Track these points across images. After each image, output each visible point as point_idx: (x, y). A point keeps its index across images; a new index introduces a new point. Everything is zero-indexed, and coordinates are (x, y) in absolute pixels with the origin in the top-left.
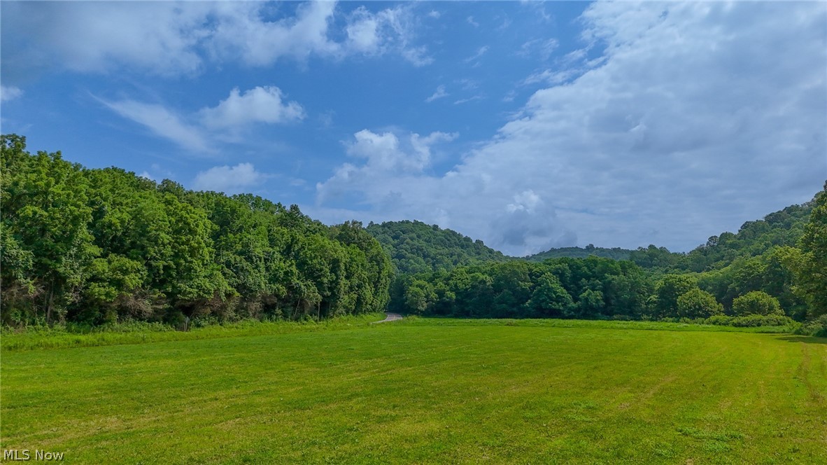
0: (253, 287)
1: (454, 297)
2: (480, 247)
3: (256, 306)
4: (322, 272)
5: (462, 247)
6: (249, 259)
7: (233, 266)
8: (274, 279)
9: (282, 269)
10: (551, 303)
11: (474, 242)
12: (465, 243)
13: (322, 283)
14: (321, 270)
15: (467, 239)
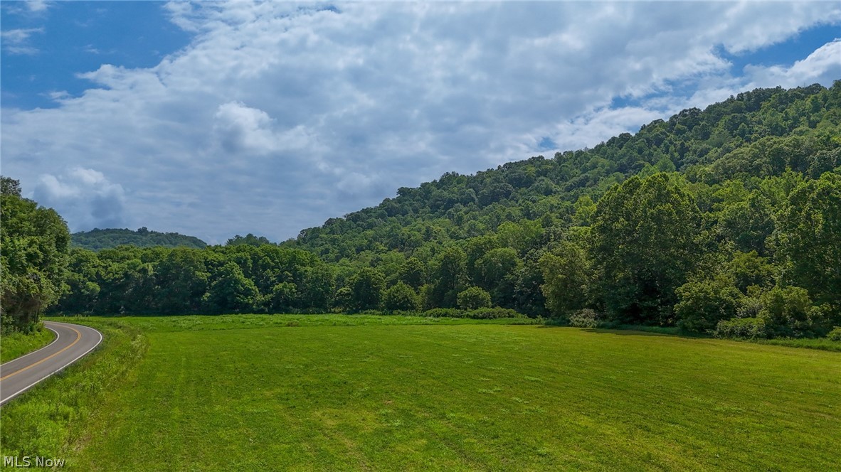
1: (98, 289)
10: (238, 297)
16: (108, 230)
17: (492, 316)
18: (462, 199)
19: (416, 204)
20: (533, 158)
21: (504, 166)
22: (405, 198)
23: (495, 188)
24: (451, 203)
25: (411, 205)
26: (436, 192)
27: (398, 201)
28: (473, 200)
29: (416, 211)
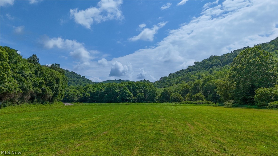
0: (27, 88)
1: (89, 95)
2: (84, 78)
3: (27, 97)
4: (53, 83)
5: (78, 78)
6: (23, 76)
7: (16, 78)
8: (35, 85)
9: (38, 81)
10: (127, 97)
11: (82, 76)
12: (79, 77)
13: (53, 88)
14: (53, 82)
15: (80, 75)
16: (111, 80)
17: (202, 103)
18: (216, 64)
19: (200, 67)
20: (245, 47)
21: (233, 51)
22: (196, 65)
23: (228, 59)
24: (211, 66)
25: (198, 67)
26: (207, 62)
27: (194, 66)
28: (220, 64)
29: (200, 69)
